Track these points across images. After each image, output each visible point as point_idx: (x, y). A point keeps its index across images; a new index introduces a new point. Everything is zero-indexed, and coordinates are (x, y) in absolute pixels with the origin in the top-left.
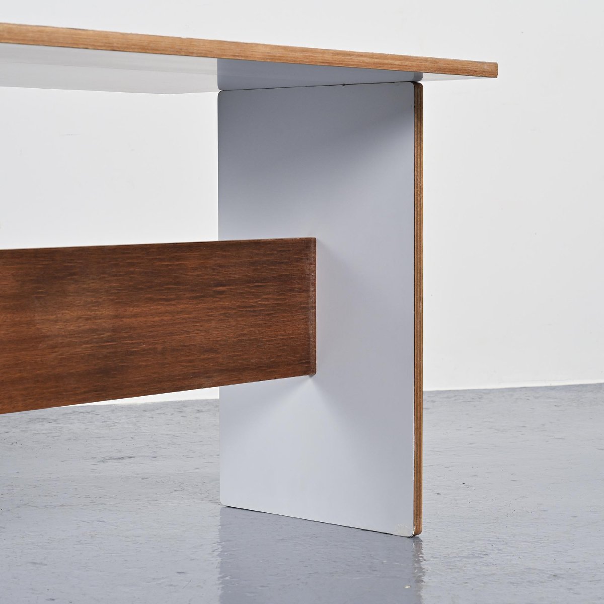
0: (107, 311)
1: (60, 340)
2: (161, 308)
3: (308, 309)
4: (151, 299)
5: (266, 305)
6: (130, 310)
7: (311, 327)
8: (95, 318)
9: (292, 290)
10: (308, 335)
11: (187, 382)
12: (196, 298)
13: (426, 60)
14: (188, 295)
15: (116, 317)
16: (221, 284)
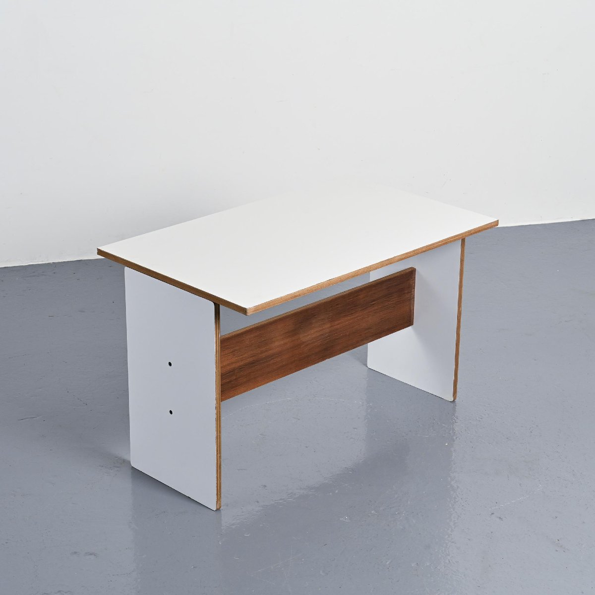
0: (328, 325)
1: (309, 342)
2: (349, 318)
3: (411, 300)
4: (345, 316)
5: (392, 304)
6: (337, 322)
7: (412, 306)
8: (323, 330)
9: (405, 293)
10: (411, 311)
11: (358, 344)
12: (363, 309)
13: (466, 232)
14: (360, 309)
15: (331, 327)
16: (374, 301)
